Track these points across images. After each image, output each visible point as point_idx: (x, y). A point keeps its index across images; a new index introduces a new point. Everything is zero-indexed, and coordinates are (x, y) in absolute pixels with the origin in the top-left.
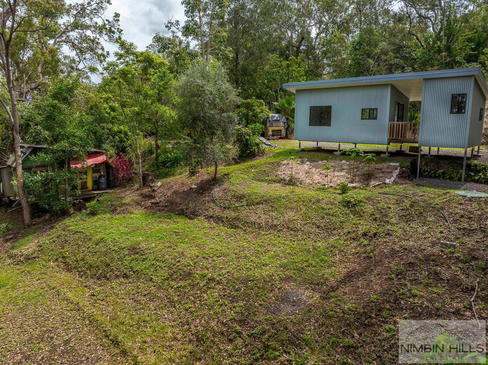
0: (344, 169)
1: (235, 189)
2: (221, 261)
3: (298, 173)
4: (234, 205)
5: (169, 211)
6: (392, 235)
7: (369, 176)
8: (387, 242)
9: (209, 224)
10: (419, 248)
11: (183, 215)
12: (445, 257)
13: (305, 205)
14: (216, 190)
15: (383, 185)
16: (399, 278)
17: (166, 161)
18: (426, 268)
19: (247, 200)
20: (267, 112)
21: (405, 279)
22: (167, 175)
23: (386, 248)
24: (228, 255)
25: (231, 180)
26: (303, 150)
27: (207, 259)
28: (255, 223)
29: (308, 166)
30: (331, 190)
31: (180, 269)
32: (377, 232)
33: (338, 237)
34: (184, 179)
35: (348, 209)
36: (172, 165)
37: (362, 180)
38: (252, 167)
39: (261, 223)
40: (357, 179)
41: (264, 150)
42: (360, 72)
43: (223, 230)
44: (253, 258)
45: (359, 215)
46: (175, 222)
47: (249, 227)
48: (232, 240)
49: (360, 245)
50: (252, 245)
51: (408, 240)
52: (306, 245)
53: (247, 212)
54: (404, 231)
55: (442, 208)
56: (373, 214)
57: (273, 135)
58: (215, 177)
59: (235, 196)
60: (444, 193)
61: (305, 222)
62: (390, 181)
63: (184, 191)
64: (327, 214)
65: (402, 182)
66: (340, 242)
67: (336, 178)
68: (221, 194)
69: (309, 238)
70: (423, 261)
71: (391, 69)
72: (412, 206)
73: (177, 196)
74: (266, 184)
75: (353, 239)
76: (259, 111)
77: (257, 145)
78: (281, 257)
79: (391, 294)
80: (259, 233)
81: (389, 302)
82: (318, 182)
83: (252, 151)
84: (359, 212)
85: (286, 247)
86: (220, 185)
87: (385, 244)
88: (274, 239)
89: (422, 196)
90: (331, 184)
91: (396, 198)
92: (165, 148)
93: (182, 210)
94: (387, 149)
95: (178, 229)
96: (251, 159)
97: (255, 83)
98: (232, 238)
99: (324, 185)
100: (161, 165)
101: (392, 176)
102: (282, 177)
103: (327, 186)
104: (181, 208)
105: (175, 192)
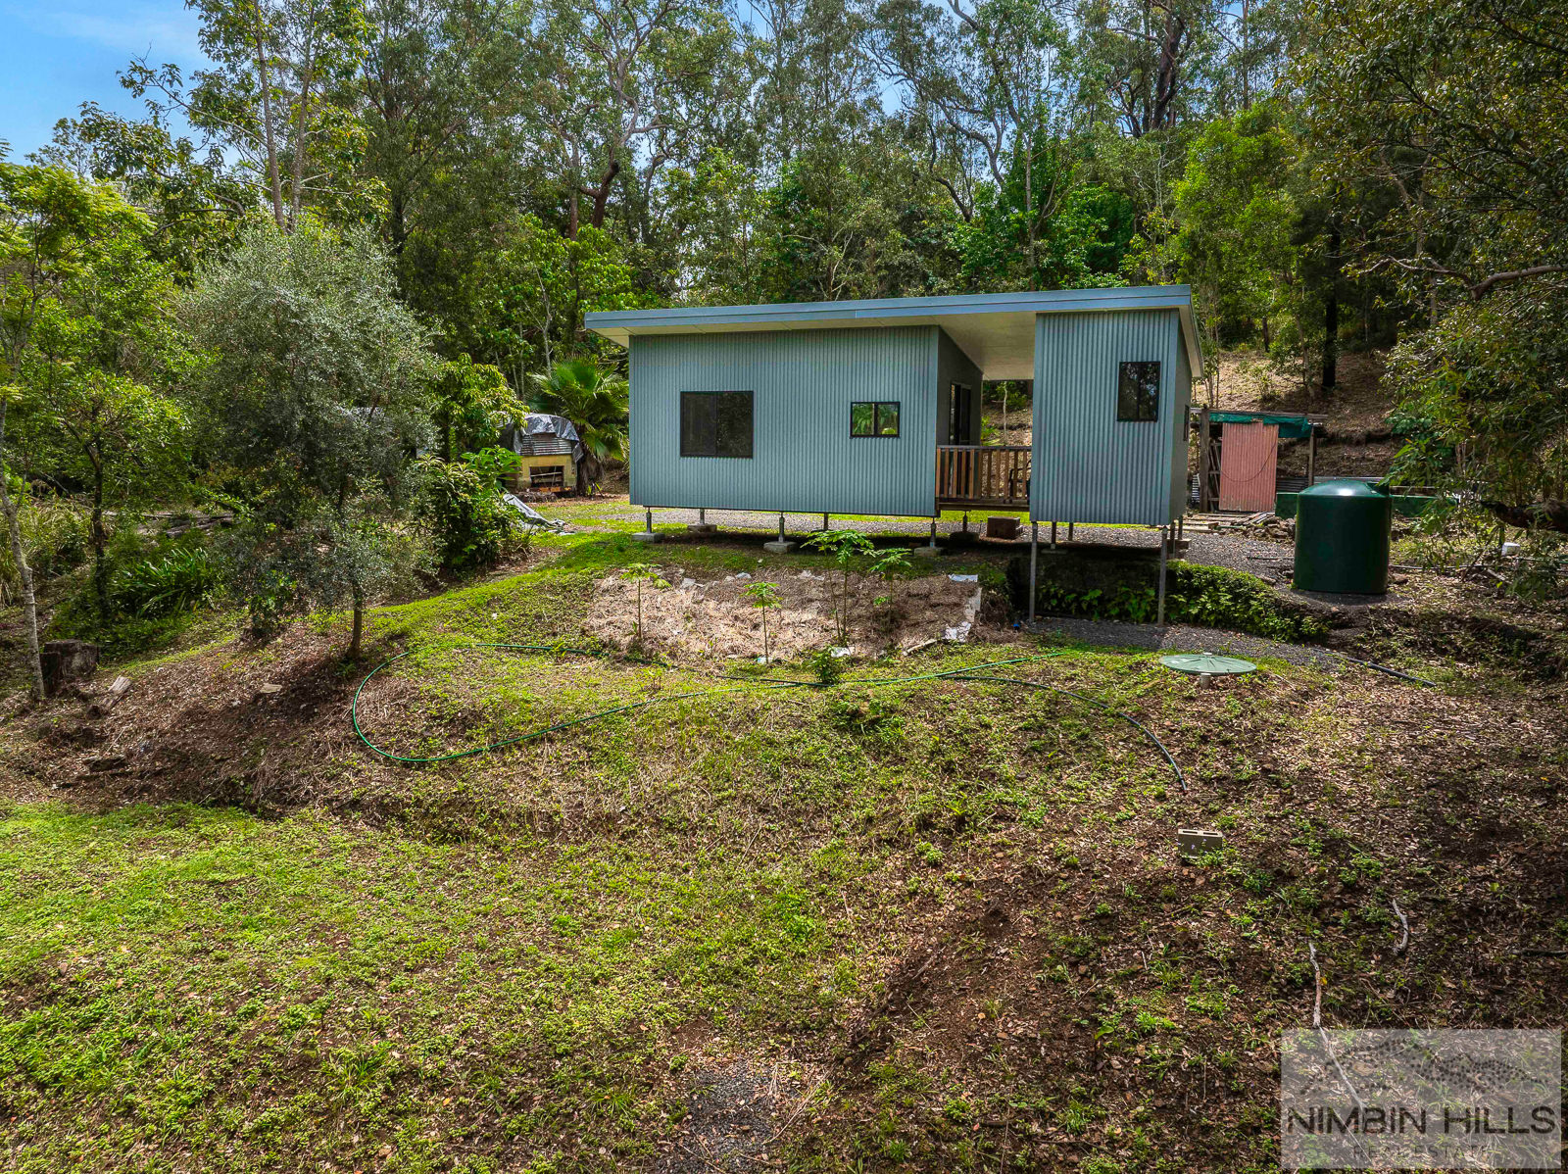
0: (811, 601)
1: (438, 692)
2: (430, 986)
3: (661, 620)
4: (443, 750)
5: (172, 792)
6: (1013, 820)
7: (892, 621)
8: (1004, 844)
9: (347, 835)
10: (1114, 858)
11: (236, 804)
12: (1200, 882)
13: (709, 736)
14: (362, 696)
15: (939, 649)
16: (1083, 976)
17: (141, 590)
18: (1154, 929)
19: (492, 730)
20: (512, 405)
21: (1102, 976)
22: (146, 647)
23: (1008, 868)
24: (452, 957)
25: (419, 656)
26: (662, 539)
27: (369, 986)
28: (531, 815)
29: (691, 594)
30: (778, 672)
31: (262, 1047)
32: (966, 814)
33: (834, 841)
34: (226, 660)
35: (854, 737)
36: (167, 608)
37: (873, 635)
38: (492, 602)
39: (557, 813)
40: (857, 630)
41: (526, 542)
42: (799, 287)
43: (407, 851)
44: (550, 958)
45: (893, 754)
46: (202, 838)
47: (511, 832)
48: (450, 891)
49: (915, 860)
50: (533, 902)
51: (1070, 832)
52: (729, 879)
53: (496, 777)
54: (1051, 803)
55: (1142, 716)
56: (940, 752)
57: (534, 486)
58: (351, 649)
59: (441, 718)
60: (1130, 667)
61: (717, 795)
62: (958, 634)
63: (229, 709)
64: (787, 761)
65: (995, 634)
66: (844, 856)
67: (790, 633)
68: (384, 714)
69: (737, 851)
70: (1139, 904)
71: (894, 283)
72: (1052, 715)
73: (202, 730)
74: (549, 664)
75: (889, 842)
76: (486, 401)
77: (501, 522)
78: (652, 939)
79: (1072, 1039)
80: (553, 853)
81: (1073, 1068)
82: (732, 648)
83: (485, 546)
84: (890, 747)
85: (662, 896)
86: (378, 678)
87: (1000, 855)
88: (609, 868)
89: (1071, 679)
90: (775, 654)
91: (996, 689)
92: (131, 540)
93: (230, 784)
94: (933, 531)
95: (222, 869)
96: (483, 574)
97: (467, 307)
98: (450, 883)
99: (754, 656)
100: (118, 609)
101: (964, 618)
102: (604, 635)
103: (762, 661)
104: (223, 777)
105: (193, 715)
